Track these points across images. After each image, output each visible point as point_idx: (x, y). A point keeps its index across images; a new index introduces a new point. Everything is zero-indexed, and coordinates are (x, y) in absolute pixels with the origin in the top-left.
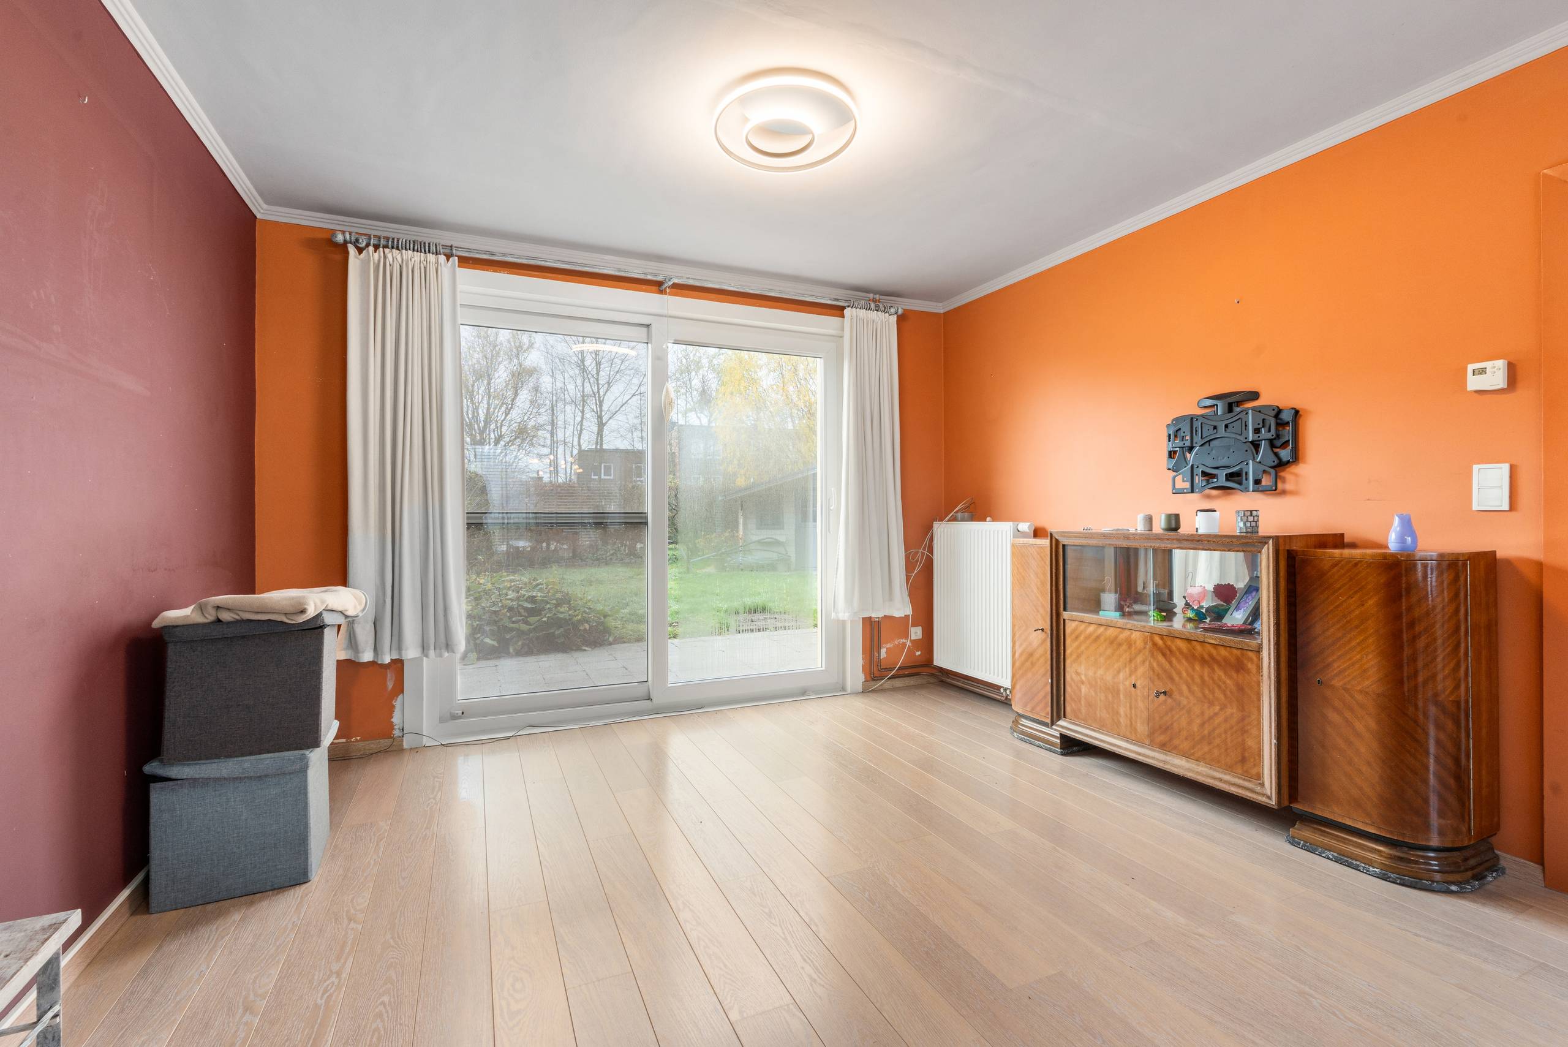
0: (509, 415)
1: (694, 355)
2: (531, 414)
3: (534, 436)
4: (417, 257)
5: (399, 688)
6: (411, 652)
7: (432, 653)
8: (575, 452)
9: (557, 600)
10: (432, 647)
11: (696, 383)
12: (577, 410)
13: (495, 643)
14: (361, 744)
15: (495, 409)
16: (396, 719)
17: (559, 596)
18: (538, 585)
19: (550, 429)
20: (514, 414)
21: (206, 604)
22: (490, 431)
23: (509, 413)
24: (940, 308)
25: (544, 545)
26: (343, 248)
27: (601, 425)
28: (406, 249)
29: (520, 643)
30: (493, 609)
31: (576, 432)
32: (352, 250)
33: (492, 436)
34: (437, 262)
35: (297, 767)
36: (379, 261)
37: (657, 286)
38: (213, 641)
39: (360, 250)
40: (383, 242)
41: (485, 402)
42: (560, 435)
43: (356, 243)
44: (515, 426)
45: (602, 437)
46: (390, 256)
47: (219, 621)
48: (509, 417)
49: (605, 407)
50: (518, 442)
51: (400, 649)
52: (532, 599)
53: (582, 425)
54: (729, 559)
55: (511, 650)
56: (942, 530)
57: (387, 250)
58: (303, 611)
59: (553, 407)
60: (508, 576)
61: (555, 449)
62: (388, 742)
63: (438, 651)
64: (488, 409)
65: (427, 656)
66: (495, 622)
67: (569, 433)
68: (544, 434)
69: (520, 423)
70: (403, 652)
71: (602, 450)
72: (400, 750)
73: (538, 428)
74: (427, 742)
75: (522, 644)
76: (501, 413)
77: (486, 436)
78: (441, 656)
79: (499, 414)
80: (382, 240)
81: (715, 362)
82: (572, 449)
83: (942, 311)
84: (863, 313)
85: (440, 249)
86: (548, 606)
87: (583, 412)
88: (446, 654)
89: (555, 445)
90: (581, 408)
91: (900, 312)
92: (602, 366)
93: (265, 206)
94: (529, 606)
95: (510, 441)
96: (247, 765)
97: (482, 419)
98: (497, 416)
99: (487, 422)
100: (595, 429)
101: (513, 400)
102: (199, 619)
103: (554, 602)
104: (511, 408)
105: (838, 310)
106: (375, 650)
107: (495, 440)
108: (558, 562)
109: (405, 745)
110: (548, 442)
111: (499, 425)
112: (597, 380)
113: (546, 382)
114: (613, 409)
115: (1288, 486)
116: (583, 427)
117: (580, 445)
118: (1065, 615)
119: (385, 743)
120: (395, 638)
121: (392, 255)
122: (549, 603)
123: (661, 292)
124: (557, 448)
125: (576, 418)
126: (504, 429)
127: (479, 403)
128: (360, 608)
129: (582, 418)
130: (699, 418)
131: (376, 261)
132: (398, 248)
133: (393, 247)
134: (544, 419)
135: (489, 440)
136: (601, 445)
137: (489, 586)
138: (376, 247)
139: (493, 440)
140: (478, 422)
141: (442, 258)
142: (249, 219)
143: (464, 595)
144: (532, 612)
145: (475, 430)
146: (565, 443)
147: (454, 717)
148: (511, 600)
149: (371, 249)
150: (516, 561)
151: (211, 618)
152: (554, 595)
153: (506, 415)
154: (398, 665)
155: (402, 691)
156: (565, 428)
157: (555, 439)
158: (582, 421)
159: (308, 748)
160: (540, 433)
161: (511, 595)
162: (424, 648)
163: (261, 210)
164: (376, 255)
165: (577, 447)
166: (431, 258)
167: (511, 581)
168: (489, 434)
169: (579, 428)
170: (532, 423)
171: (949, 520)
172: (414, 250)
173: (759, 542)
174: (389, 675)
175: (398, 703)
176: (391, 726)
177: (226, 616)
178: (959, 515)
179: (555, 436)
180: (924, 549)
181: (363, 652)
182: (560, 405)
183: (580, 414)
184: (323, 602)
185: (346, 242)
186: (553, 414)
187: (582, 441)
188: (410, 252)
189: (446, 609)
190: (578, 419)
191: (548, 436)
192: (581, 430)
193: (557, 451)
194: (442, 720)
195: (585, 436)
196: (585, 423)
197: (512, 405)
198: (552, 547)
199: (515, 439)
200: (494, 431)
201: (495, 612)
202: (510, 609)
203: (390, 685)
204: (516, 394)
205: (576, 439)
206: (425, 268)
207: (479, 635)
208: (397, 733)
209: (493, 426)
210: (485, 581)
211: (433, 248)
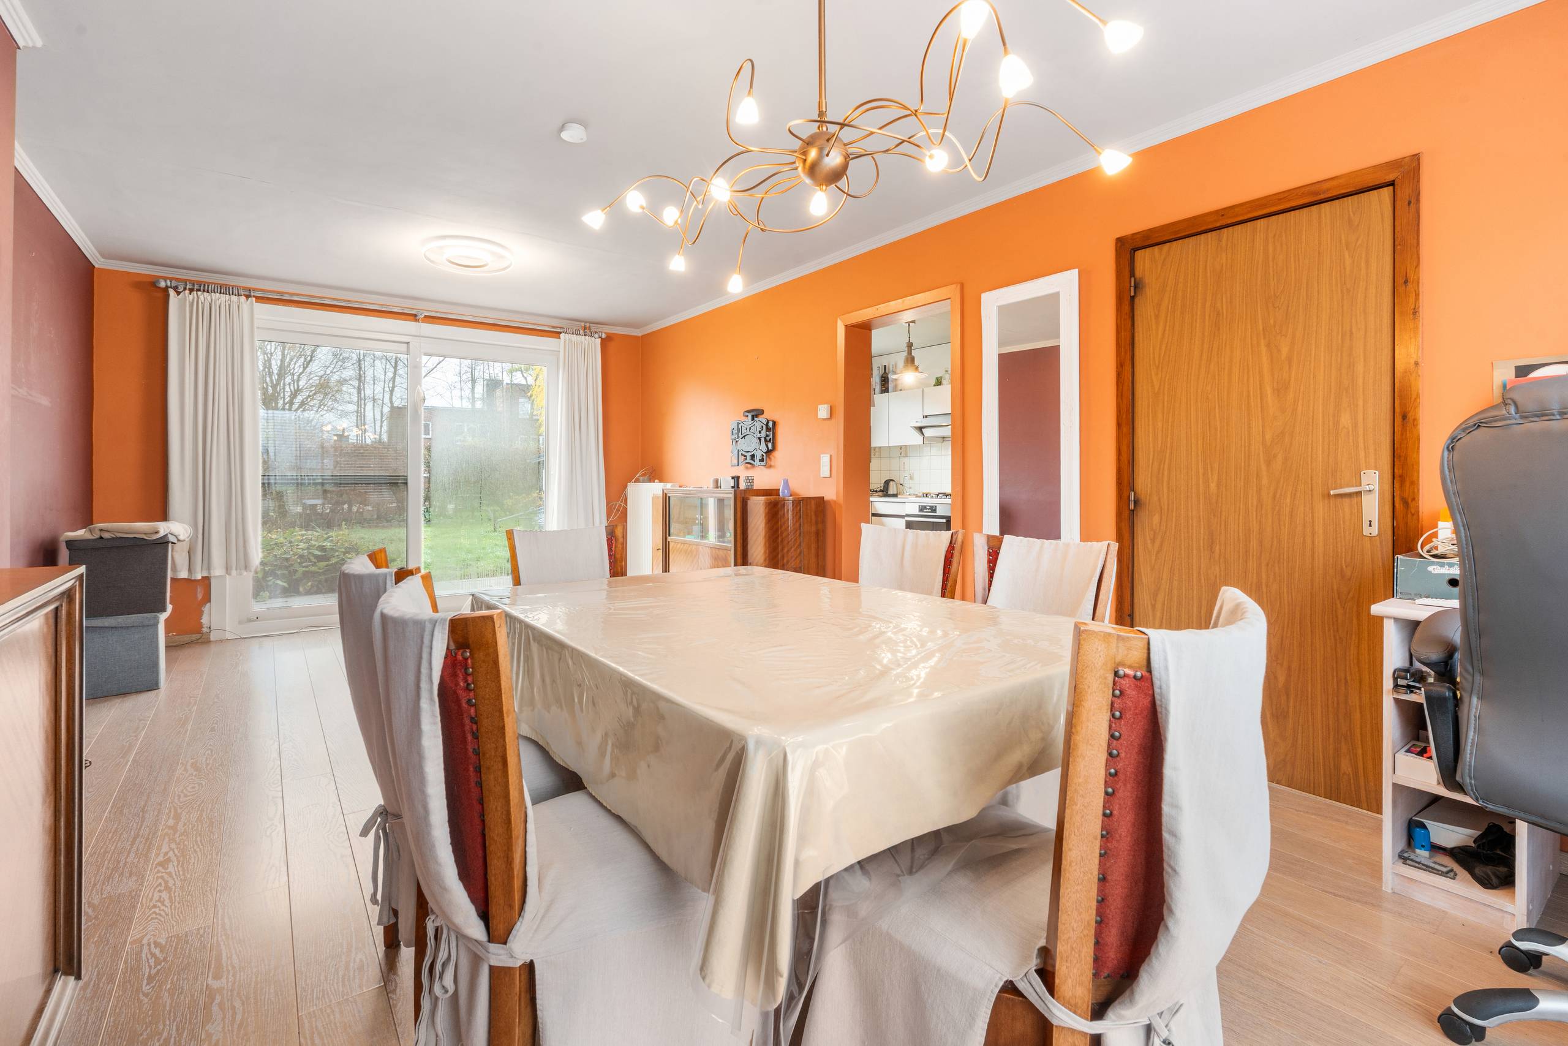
0: (308, 369)
2: (334, 368)
3: (337, 391)
4: (224, 298)
5: (207, 598)
6: (217, 571)
7: (234, 572)
8: (386, 409)
9: (345, 549)
10: (234, 568)
12: (388, 366)
13: (285, 584)
14: (177, 637)
15: (291, 360)
16: (205, 620)
17: (346, 545)
18: (329, 537)
19: (357, 385)
20: (314, 366)
21: (94, 528)
22: (284, 385)
23: (307, 367)
24: (638, 333)
25: (346, 506)
26: (165, 290)
28: (214, 292)
29: (310, 584)
30: (285, 556)
31: (387, 389)
32: (172, 292)
33: (287, 389)
34: (239, 302)
35: (152, 622)
36: (193, 300)
37: (414, 317)
38: (99, 549)
39: (178, 293)
40: (196, 287)
41: (279, 354)
42: (368, 392)
43: (175, 288)
44: (315, 380)
46: (202, 298)
47: (101, 538)
48: (308, 370)
50: (319, 397)
51: (209, 569)
52: (322, 548)
53: (394, 383)
55: (301, 589)
56: (633, 489)
57: (199, 293)
58: (157, 532)
59: (360, 360)
60: (301, 531)
61: (363, 406)
62: (198, 636)
63: (238, 571)
64: (282, 361)
65: (230, 574)
66: (286, 568)
67: (379, 388)
68: (350, 390)
69: (322, 376)
70: (212, 571)
72: (208, 642)
73: (342, 382)
74: (229, 636)
75: (311, 585)
76: (298, 365)
77: (280, 390)
78: (241, 574)
79: (296, 366)
80: (196, 286)
82: (382, 407)
83: (640, 335)
84: (574, 337)
85: (241, 292)
86: (337, 554)
88: (245, 573)
89: (363, 401)
90: (393, 364)
91: (604, 336)
93: (102, 260)
94: (319, 553)
95: (309, 396)
96: (120, 620)
97: (275, 372)
98: (294, 368)
99: (281, 375)
102: (88, 536)
103: (343, 550)
104: (311, 360)
105: (556, 334)
106: (190, 570)
107: (292, 394)
108: (360, 523)
109: (212, 639)
110: (355, 399)
111: (296, 377)
115: (772, 463)
116: (396, 384)
117: (391, 402)
118: (669, 539)
119: (195, 637)
120: (205, 562)
121: (204, 297)
122: (338, 551)
123: (417, 320)
124: (365, 405)
125: (388, 374)
126: (302, 383)
127: (271, 354)
128: (187, 535)
129: (395, 373)
130: (525, 378)
131: (191, 300)
132: (208, 292)
133: (204, 291)
134: (350, 373)
135: (284, 394)
137: (282, 540)
138: (191, 290)
139: (289, 394)
140: (271, 374)
141: (243, 298)
142: (89, 268)
143: (260, 526)
144: (320, 559)
145: (267, 383)
146: (374, 400)
147: (250, 620)
148: (303, 549)
149: (187, 292)
150: (310, 519)
151: (97, 536)
152: (343, 544)
153: (305, 368)
154: (206, 580)
155: (209, 601)
156: (374, 384)
157: (363, 395)
158: (394, 378)
159: (158, 612)
160: (344, 388)
161: (302, 545)
162: (228, 569)
163: (98, 262)
164: (191, 297)
165: (389, 405)
166: (234, 298)
167: (303, 535)
168: (284, 389)
169: (391, 385)
170: (335, 378)
171: (635, 482)
172: (220, 293)
174: (199, 590)
175: (206, 609)
176: (201, 626)
177: (106, 535)
178: (641, 478)
179: (362, 392)
180: (621, 502)
181: (180, 571)
182: (369, 360)
183: (392, 370)
184: (168, 528)
185: (167, 287)
186: (360, 368)
187: (394, 399)
188: (218, 295)
189: (245, 542)
190: (390, 375)
191: (355, 391)
192: (394, 387)
193: (364, 409)
194: (240, 623)
195: (398, 392)
196: (398, 379)
197: (312, 357)
198: (355, 509)
199: (315, 394)
200: (289, 384)
201: (287, 559)
202: (301, 556)
203: (200, 596)
205: (387, 397)
206: (230, 305)
207: (271, 578)
208: (205, 630)
209: (288, 379)
210: (276, 536)
211: (235, 292)
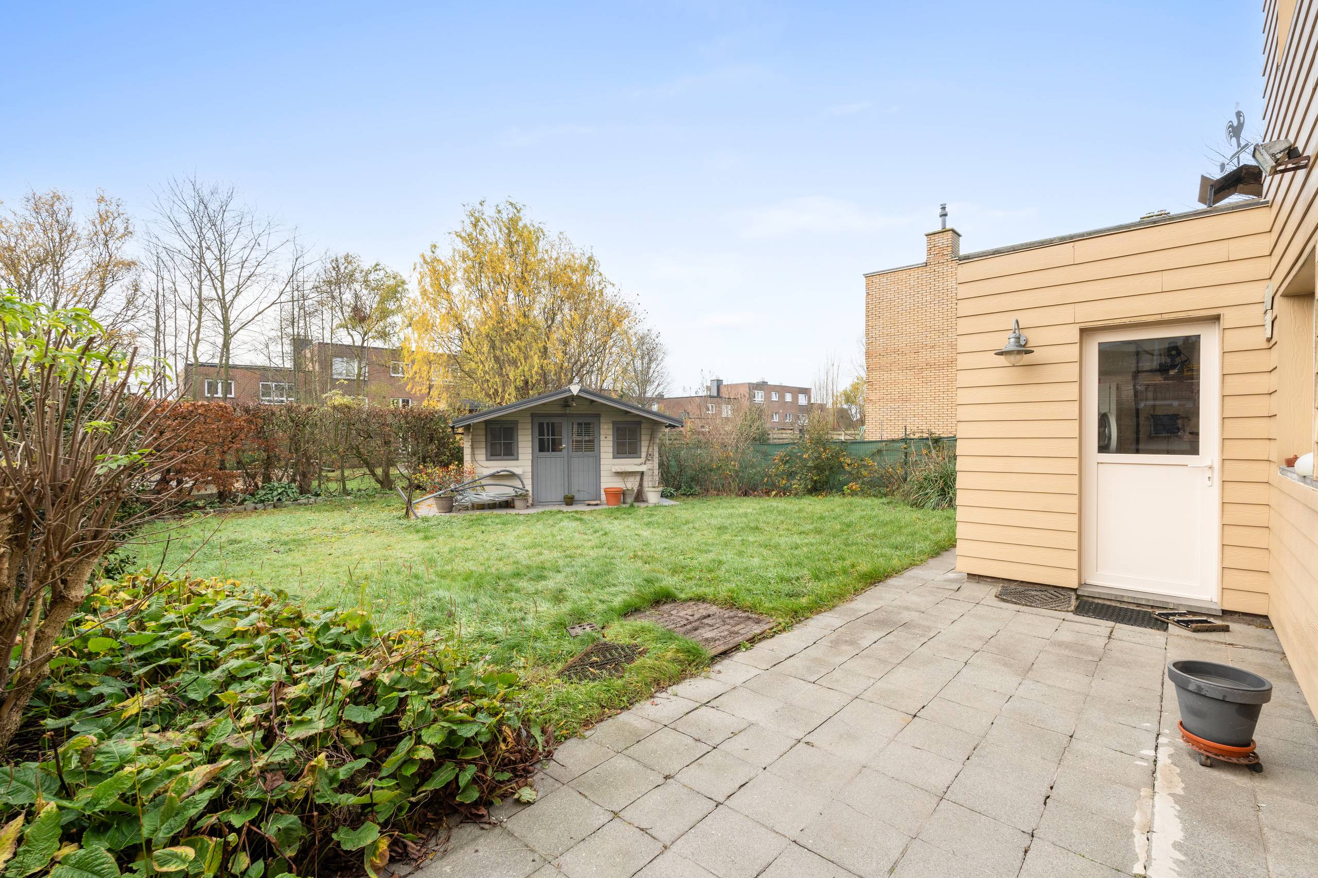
1: (346, 268)
11: (348, 297)
27: (228, 337)
45: (228, 350)
49: (232, 316)
54: (459, 497)
67: (181, 340)
71: (228, 367)
81: (372, 277)
82: (186, 360)
87: (199, 319)
90: (198, 314)
92: (228, 268)
100: (220, 341)
101: (97, 298)
112: (222, 283)
113: (148, 281)
114: (244, 318)
116: (201, 337)
117: (196, 357)
125: (191, 325)
129: (200, 326)
134: (145, 321)
136: (228, 358)
146: (175, 353)
156: (176, 336)
157: (162, 348)
158: (199, 330)
165: (193, 359)
169: (195, 337)
173: (493, 476)
179: (162, 344)
182: (169, 307)
183: (196, 321)
186: (159, 317)
187: (200, 353)
190: (194, 327)
192: (198, 340)
196: (203, 332)
204: (102, 291)
205: (191, 350)
